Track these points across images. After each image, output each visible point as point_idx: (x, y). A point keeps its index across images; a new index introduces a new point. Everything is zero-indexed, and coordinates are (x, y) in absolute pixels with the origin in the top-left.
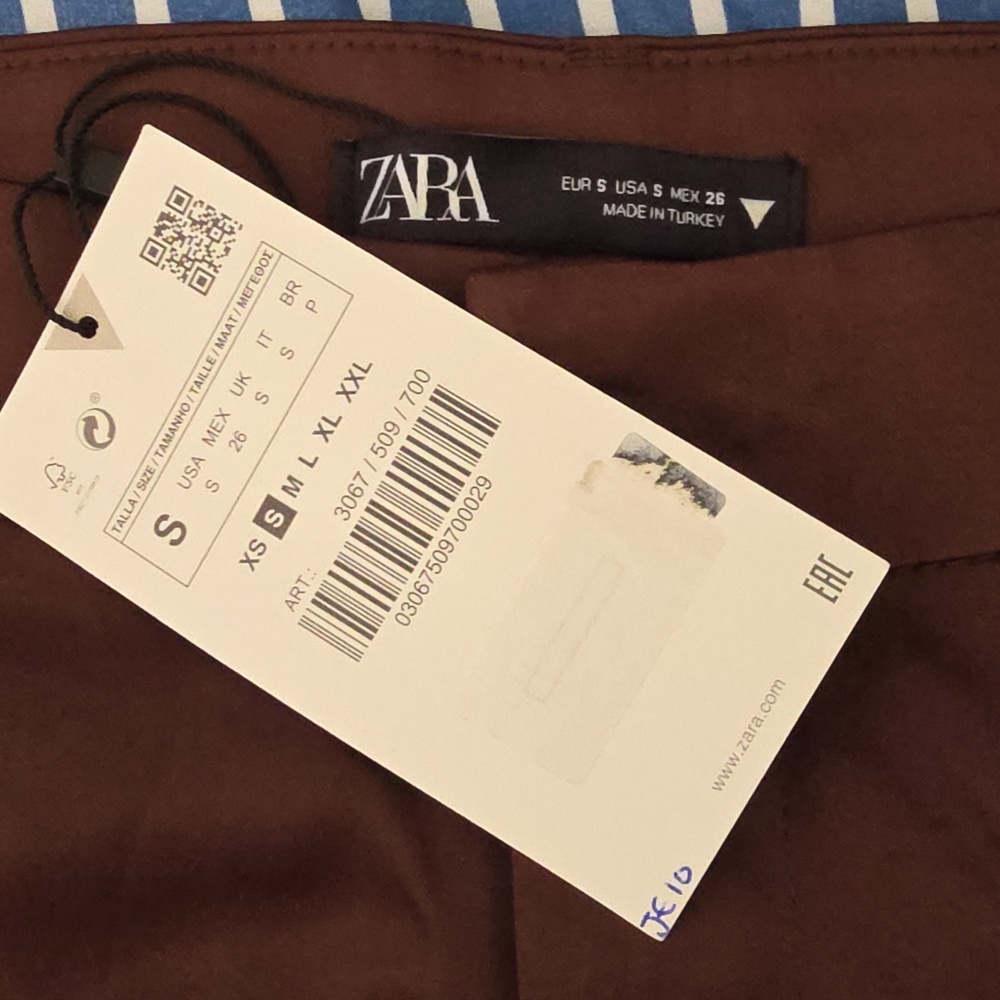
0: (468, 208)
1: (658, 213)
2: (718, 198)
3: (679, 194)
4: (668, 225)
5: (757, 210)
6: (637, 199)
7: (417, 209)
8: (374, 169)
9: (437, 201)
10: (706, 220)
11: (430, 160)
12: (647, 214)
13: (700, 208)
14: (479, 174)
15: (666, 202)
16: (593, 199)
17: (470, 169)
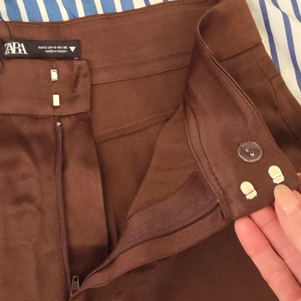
0: (22, 51)
1: (55, 51)
2: (65, 47)
3: (59, 47)
4: (57, 53)
5: (73, 49)
6: (51, 49)
7: (14, 52)
8: (7, 46)
9: (17, 50)
10: (64, 51)
11: (16, 44)
12: (53, 52)
13: (62, 49)
14: (24, 46)
15: (57, 49)
16: (44, 50)
17: (22, 45)
